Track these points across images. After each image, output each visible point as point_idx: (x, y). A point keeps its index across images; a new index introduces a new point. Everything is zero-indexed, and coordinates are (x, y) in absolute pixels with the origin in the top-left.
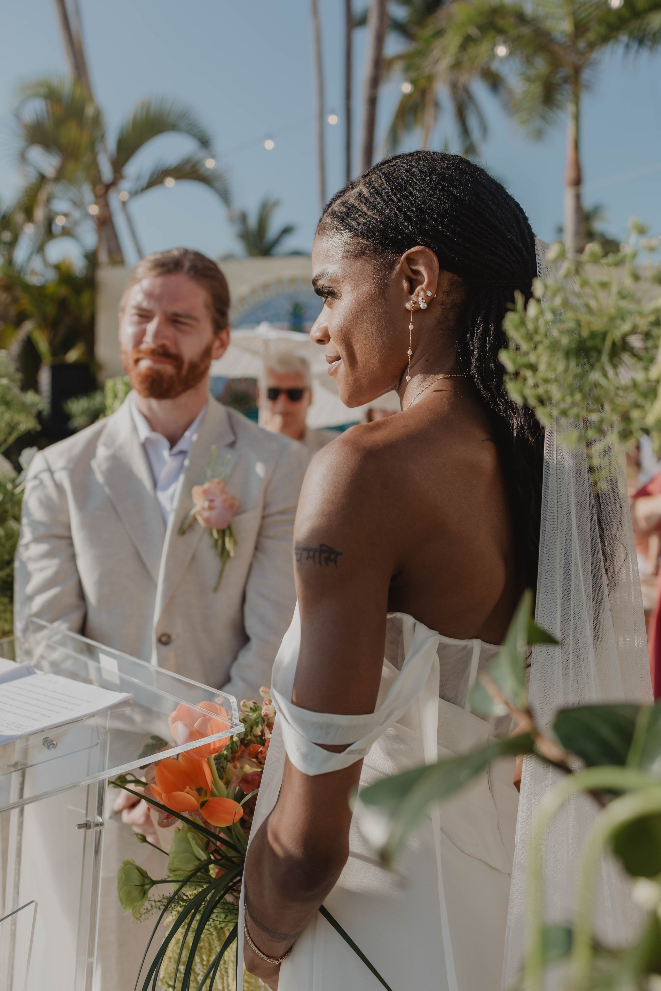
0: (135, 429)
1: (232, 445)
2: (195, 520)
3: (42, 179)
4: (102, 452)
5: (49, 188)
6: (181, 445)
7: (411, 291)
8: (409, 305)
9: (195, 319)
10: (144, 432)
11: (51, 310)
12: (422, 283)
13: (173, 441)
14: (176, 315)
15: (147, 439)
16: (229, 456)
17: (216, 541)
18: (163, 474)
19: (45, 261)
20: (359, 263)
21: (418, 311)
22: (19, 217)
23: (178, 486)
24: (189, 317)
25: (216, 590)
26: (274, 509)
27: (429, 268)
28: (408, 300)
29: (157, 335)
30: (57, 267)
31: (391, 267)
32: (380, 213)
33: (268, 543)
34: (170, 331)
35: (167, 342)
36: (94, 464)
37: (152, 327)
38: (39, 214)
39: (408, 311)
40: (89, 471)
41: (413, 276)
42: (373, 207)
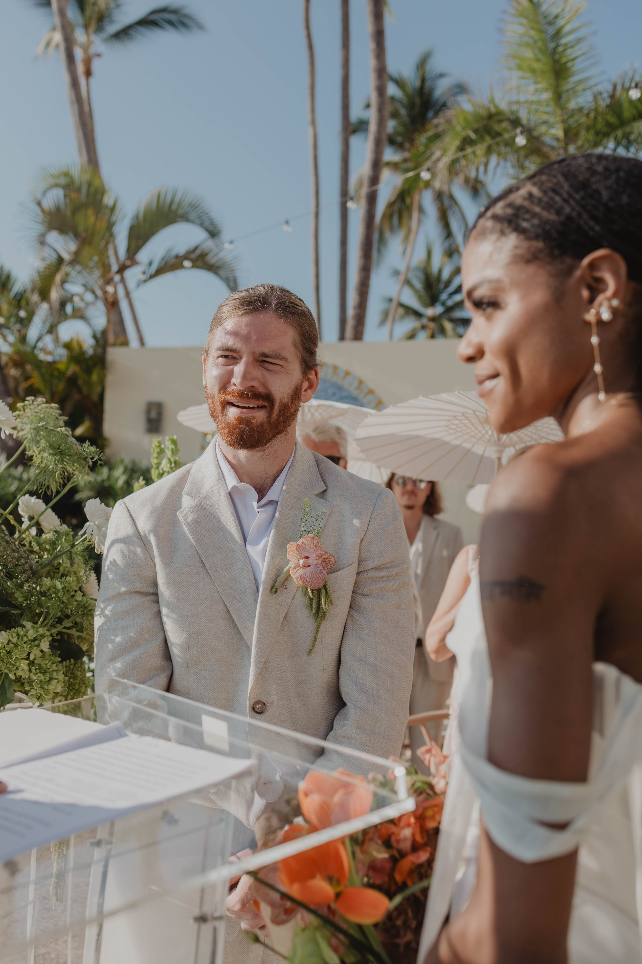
0: (222, 477)
1: (323, 494)
2: (288, 576)
3: (60, 260)
4: (187, 502)
5: (65, 269)
6: (272, 495)
7: (591, 300)
8: (590, 316)
9: (285, 359)
10: (232, 480)
11: (61, 386)
12: (604, 291)
13: (261, 492)
14: (265, 355)
15: (234, 487)
16: (323, 507)
17: (311, 600)
18: (252, 527)
19: (57, 340)
20: (531, 269)
21: (600, 322)
22: (35, 298)
23: (269, 540)
24: (278, 357)
25: (310, 652)
26: (369, 565)
27: (616, 275)
28: (588, 311)
29: (245, 376)
30: (68, 346)
31: (569, 272)
32: (559, 212)
33: (364, 601)
34: (257, 372)
35: (255, 384)
36: (180, 515)
37: (239, 369)
38: (54, 295)
39: (588, 324)
40: (174, 522)
41: (593, 284)
42: (548, 206)
